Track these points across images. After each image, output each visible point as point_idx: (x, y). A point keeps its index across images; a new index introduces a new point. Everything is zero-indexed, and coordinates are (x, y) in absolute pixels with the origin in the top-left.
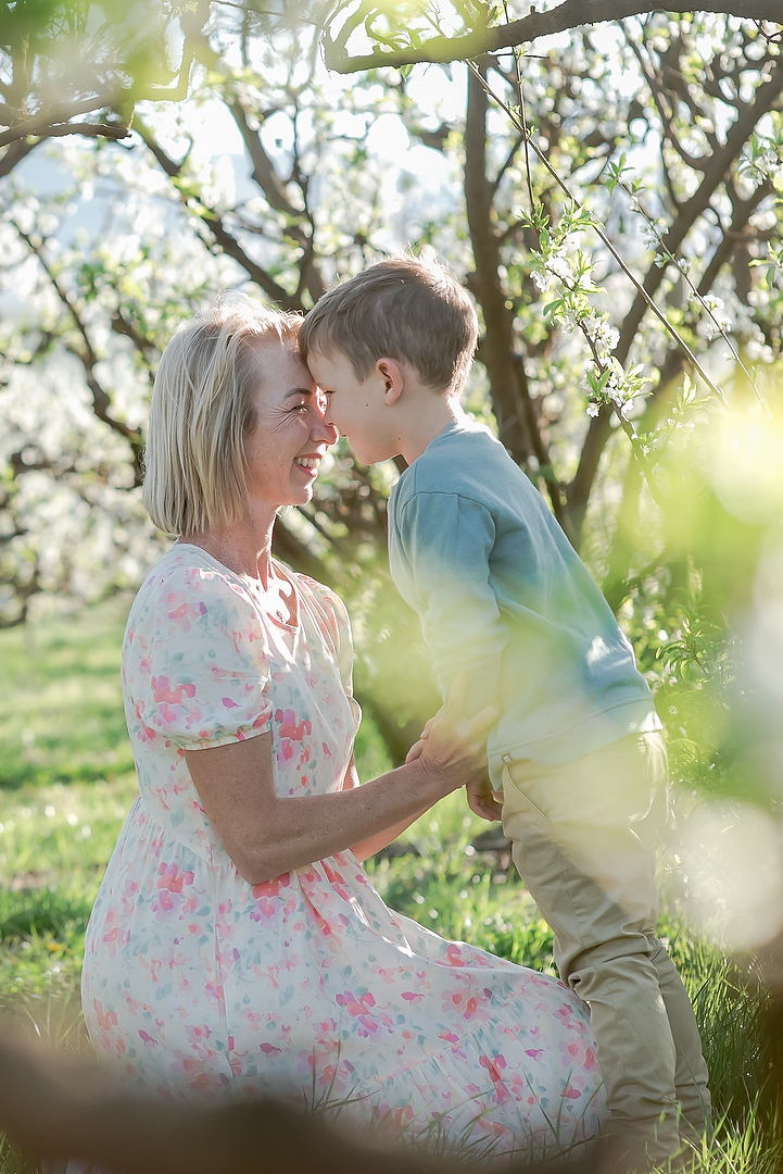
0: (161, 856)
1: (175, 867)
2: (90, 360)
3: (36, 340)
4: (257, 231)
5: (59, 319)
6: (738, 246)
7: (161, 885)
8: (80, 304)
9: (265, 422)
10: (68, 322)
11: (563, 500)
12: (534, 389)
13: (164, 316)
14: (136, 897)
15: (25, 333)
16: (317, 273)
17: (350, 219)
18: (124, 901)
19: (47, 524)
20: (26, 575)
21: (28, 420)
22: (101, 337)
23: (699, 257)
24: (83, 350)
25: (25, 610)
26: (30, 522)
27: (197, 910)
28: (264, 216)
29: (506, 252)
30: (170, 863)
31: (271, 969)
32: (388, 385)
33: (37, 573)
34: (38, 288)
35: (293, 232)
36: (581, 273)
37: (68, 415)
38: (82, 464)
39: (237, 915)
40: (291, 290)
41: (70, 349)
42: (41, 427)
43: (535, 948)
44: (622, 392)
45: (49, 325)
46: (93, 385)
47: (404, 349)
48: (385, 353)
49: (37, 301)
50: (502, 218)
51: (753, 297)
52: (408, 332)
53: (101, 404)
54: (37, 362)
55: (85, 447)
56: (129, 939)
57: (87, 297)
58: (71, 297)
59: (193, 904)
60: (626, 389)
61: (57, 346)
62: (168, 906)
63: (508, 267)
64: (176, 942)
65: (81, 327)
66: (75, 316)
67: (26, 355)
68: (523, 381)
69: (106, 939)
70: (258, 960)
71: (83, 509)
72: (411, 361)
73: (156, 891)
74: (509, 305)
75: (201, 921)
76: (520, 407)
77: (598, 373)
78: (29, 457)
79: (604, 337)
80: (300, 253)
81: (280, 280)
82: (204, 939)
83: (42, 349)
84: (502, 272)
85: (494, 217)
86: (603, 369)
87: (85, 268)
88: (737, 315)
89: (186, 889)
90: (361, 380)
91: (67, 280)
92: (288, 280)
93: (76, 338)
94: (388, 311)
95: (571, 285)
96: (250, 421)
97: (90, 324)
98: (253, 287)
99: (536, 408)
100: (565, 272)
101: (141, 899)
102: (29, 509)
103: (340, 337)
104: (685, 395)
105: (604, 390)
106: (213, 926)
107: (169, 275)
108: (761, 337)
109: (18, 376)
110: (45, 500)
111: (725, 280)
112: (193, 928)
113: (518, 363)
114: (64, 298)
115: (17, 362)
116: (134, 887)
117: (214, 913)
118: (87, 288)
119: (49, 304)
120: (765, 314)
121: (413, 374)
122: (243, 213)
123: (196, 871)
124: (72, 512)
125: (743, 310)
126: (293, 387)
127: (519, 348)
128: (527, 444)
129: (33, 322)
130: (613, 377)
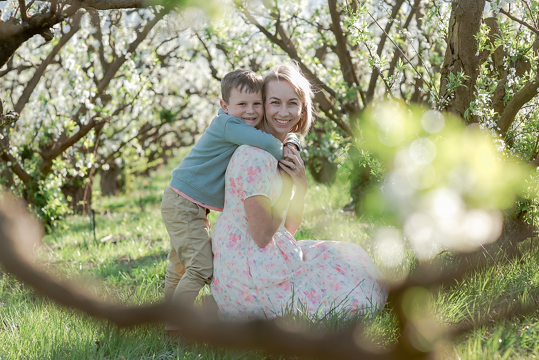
0: (231, 230)
1: (235, 234)
2: (210, 59)
3: (192, 52)
4: (261, 15)
5: (199, 46)
6: (416, 11)
7: (230, 239)
8: (205, 41)
10: (202, 47)
11: (365, 96)
12: (354, 61)
13: (233, 44)
14: (221, 242)
15: (188, 51)
16: (281, 27)
17: (291, 10)
18: (218, 244)
19: (199, 111)
20: (193, 129)
21: (191, 77)
22: (213, 51)
23: (405, 15)
24: (207, 56)
25: (194, 140)
26: (194, 112)
27: (241, 248)
28: (263, 10)
29: (342, 17)
30: (233, 233)
31: (266, 266)
33: (197, 128)
34: (192, 36)
35: (273, 15)
36: (364, 27)
37: (204, 75)
38: (210, 92)
39: (255, 250)
40: (273, 33)
41: (203, 56)
42: (195, 80)
43: (363, 243)
44: (379, 65)
45: (196, 48)
46: (211, 67)
49: (191, 40)
50: (340, 6)
51: (422, 27)
53: (214, 73)
54: (192, 60)
55: (210, 86)
56: (220, 256)
57: (207, 39)
58: (203, 38)
59: (240, 246)
60: (381, 64)
61: (199, 55)
62: (232, 246)
63: (343, 22)
64: (234, 257)
65: (206, 48)
66: (204, 45)
67: (189, 58)
68: (350, 58)
69: (215, 256)
70: (262, 264)
71: (211, 106)
73: (228, 241)
74: (344, 34)
75: (242, 252)
76: (349, 67)
77: (372, 59)
78: (192, 90)
79: (373, 47)
80: (275, 21)
81: (270, 31)
82: (243, 257)
83: (194, 55)
84: (341, 24)
85: (337, 5)
86: (373, 58)
87: (206, 30)
88: (418, 33)
89: (238, 241)
91: (201, 34)
92: (272, 31)
93: (205, 52)
95: (361, 31)
97: (209, 47)
98: (262, 33)
99: (354, 67)
100: (359, 27)
101: (223, 243)
102: (193, 107)
104: (400, 64)
105: (374, 64)
106: (246, 253)
107: (234, 29)
108: (426, 40)
109: (187, 65)
110: (198, 104)
111: (414, 22)
112: (239, 253)
113: (348, 53)
114: (200, 39)
115: (186, 60)
116: (221, 239)
117: (246, 250)
118: (208, 36)
119: (196, 40)
120: (426, 33)
122: (257, 9)
123: (242, 237)
124: (207, 107)
125: (420, 32)
127: (348, 48)
128: (352, 79)
129: (190, 47)
130: (376, 60)
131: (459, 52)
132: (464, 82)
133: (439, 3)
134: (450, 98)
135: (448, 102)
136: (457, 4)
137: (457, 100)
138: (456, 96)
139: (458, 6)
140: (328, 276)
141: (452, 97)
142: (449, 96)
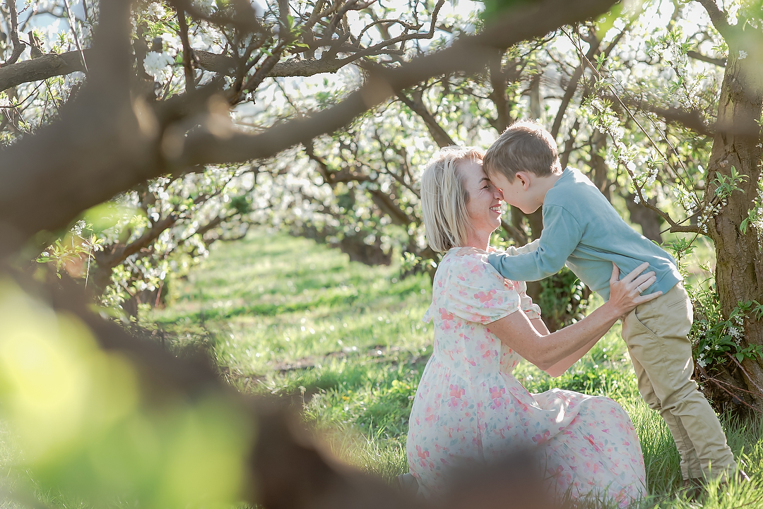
0: (450, 382)
1: (457, 387)
7: (451, 395)
9: (473, 196)
14: (441, 400)
18: (436, 402)
27: (468, 406)
30: (454, 385)
31: (501, 430)
32: (523, 182)
39: (486, 407)
44: (627, 158)
47: (525, 167)
48: (518, 170)
52: (526, 159)
56: (438, 419)
59: (466, 403)
62: (455, 404)
64: (460, 421)
69: (426, 419)
70: (495, 427)
72: (530, 170)
73: (449, 398)
75: (470, 411)
82: (472, 419)
86: (617, 147)
89: (462, 397)
90: (511, 183)
94: (515, 152)
96: (467, 197)
103: (498, 167)
105: (619, 157)
106: (476, 413)
112: (467, 414)
116: (439, 396)
117: (476, 407)
121: (532, 175)
126: (481, 178)
130: (622, 151)
131: (734, 142)
132: (741, 185)
133: (684, 72)
134: (721, 205)
135: (718, 211)
136: (733, 78)
137: (730, 207)
138: (730, 202)
139: (734, 80)
140: (582, 450)
141: (724, 204)
142: (720, 203)
